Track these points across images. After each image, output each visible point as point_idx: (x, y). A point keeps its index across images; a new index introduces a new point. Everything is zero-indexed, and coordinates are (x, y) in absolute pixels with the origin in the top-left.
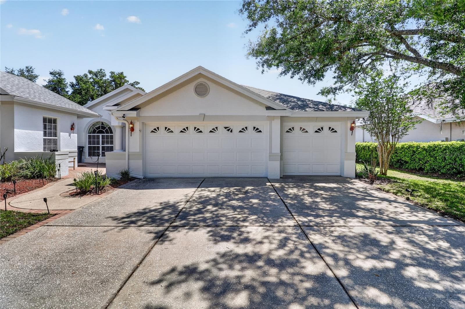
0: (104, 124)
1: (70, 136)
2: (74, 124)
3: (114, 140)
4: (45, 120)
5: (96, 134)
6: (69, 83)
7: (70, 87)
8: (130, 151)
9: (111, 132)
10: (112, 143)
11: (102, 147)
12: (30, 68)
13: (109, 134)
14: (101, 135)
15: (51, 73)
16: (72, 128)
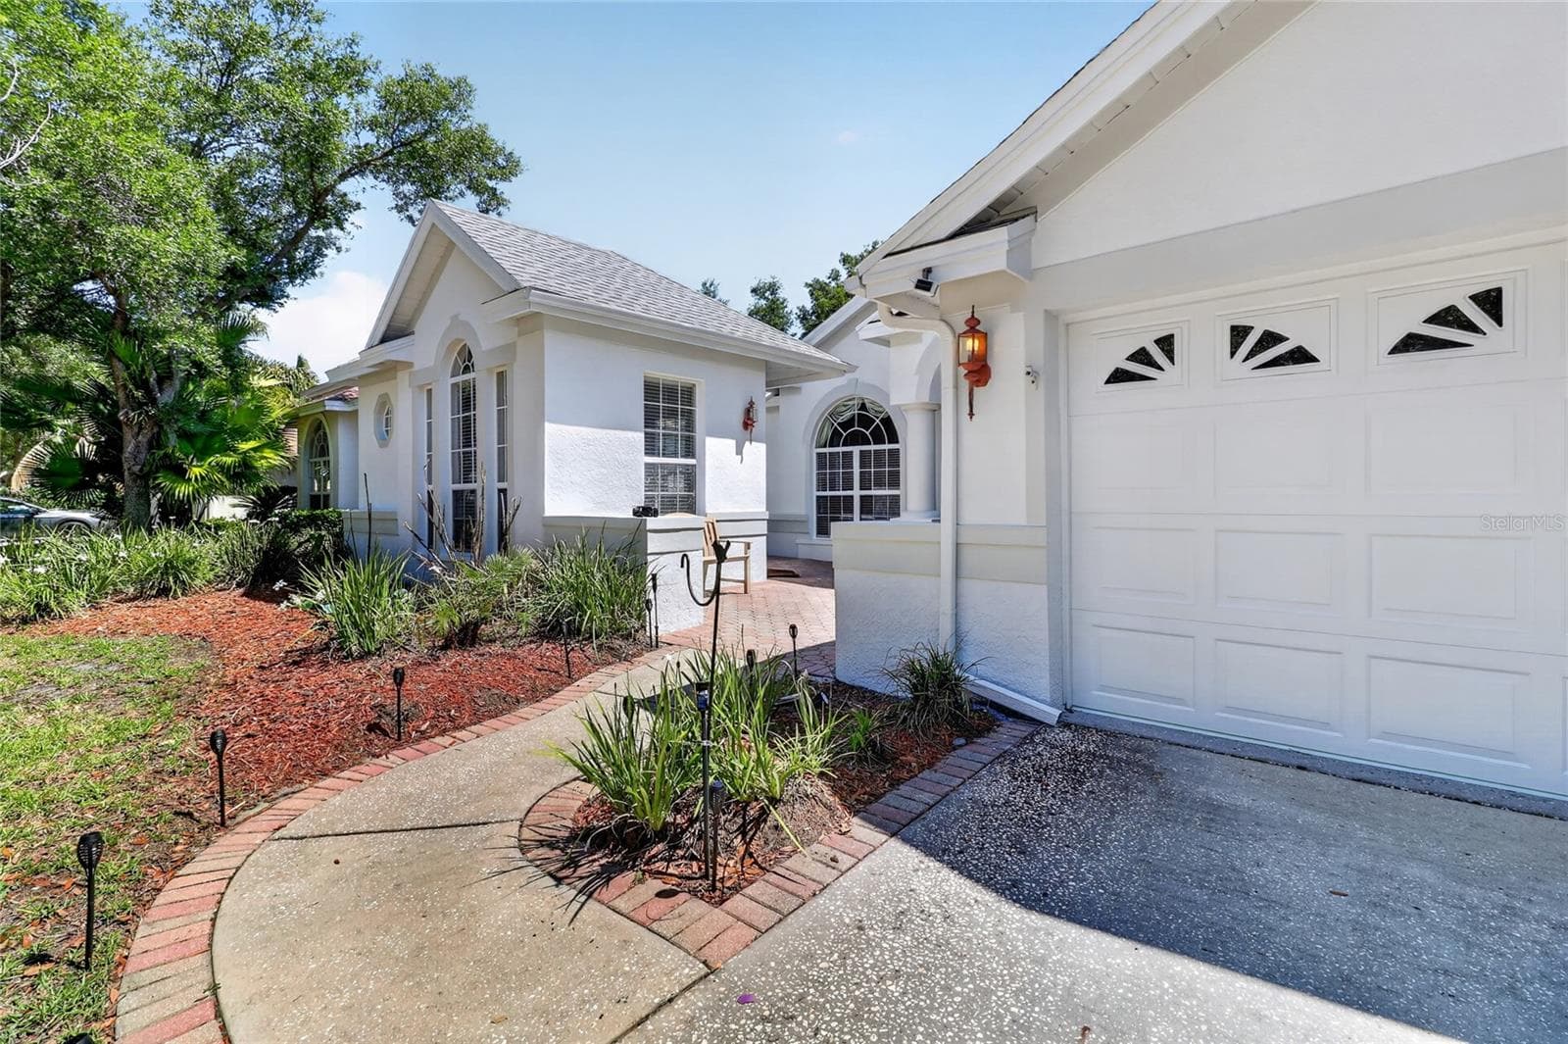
0: (868, 405)
1: (739, 452)
2: (751, 404)
3: (901, 469)
4: (651, 389)
5: (840, 449)
6: (795, 311)
7: (797, 323)
8: (968, 518)
9: (894, 439)
10: (894, 481)
11: (861, 497)
12: (711, 286)
13: (887, 447)
14: (856, 450)
15: (754, 291)
16: (748, 423)
